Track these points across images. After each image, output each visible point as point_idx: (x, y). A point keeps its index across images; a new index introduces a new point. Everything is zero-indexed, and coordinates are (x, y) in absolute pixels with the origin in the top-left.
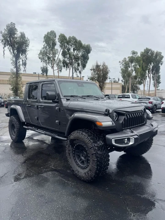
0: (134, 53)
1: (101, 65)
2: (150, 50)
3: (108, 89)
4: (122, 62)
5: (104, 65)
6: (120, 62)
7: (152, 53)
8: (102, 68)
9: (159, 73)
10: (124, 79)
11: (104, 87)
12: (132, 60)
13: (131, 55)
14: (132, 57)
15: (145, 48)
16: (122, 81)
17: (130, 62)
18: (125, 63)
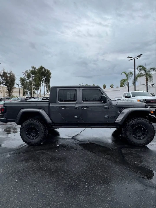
0: (34, 68)
1: (8, 73)
2: (43, 68)
3: (16, 93)
4: (25, 73)
5: (11, 73)
6: (23, 72)
7: (45, 70)
8: (9, 75)
9: (49, 83)
10: (23, 86)
11: (12, 91)
12: (33, 72)
13: (31, 69)
14: (33, 70)
15: (41, 66)
16: (21, 87)
17: (31, 73)
18: (28, 74)
